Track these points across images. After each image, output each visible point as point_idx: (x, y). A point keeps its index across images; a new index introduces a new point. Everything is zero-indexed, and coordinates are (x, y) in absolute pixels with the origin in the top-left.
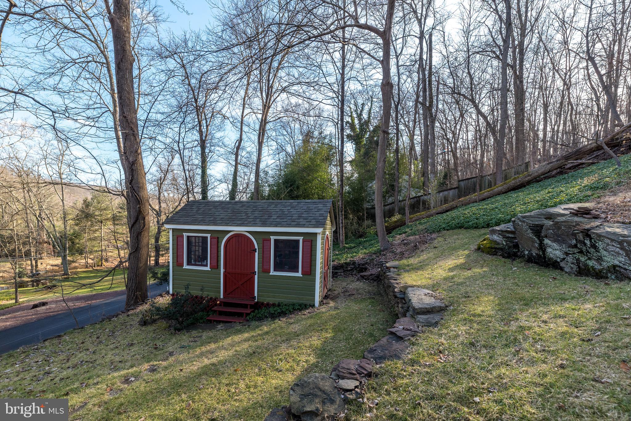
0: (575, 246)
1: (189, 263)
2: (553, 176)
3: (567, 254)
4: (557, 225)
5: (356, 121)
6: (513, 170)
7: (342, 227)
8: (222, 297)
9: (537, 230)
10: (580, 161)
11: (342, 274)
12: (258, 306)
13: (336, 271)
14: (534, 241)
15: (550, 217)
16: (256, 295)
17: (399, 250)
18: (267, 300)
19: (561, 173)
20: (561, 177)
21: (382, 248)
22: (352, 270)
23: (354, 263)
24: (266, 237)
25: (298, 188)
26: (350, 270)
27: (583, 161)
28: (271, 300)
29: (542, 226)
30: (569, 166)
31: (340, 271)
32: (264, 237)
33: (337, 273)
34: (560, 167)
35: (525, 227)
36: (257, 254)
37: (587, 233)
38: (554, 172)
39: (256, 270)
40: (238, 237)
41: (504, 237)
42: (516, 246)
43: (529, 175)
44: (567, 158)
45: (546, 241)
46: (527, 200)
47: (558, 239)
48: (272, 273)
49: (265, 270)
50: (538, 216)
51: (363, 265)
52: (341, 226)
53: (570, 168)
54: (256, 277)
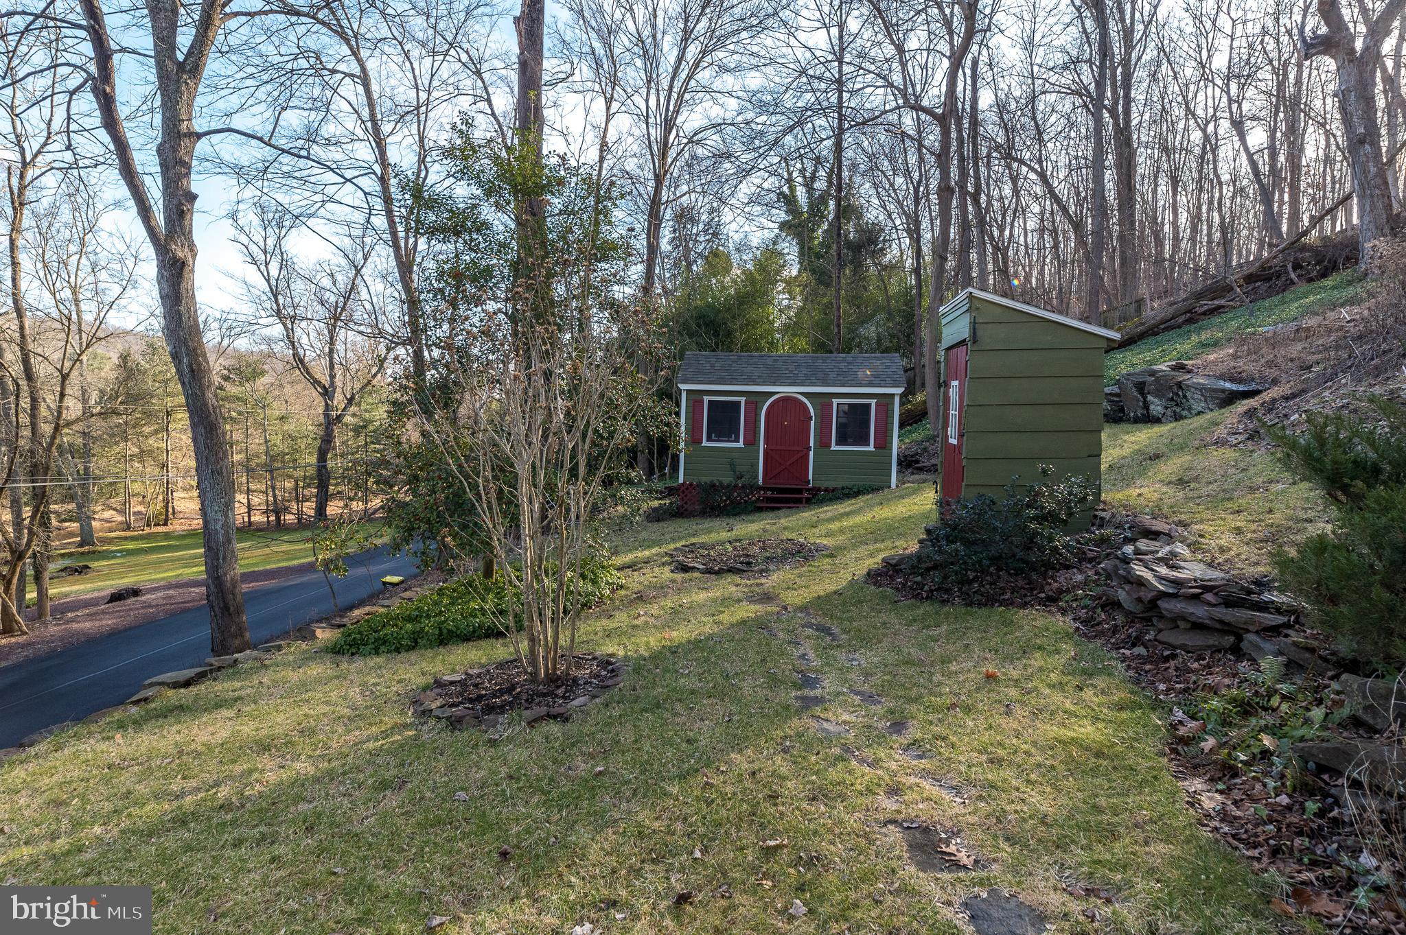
0: (1172, 399)
1: (709, 439)
2: (1179, 327)
3: (1166, 408)
4: (1157, 379)
5: (801, 193)
6: (1117, 313)
8: (760, 482)
9: (1141, 387)
10: (1216, 302)
12: (815, 491)
14: (1138, 401)
15: (1153, 373)
16: (810, 477)
18: (824, 485)
19: (1190, 321)
20: (1192, 327)
24: (826, 400)
27: (1222, 302)
28: (831, 484)
29: (1144, 383)
30: (1200, 310)
32: (823, 401)
34: (1190, 311)
35: (1130, 385)
36: (813, 423)
37: (1179, 385)
38: (1181, 320)
39: (812, 444)
40: (787, 401)
41: (1109, 401)
42: (1122, 410)
43: (1143, 324)
44: (1199, 296)
45: (1150, 398)
46: (1135, 360)
47: (1158, 394)
48: (834, 448)
49: (824, 443)
50: (1143, 373)
53: (1204, 314)
54: (811, 453)
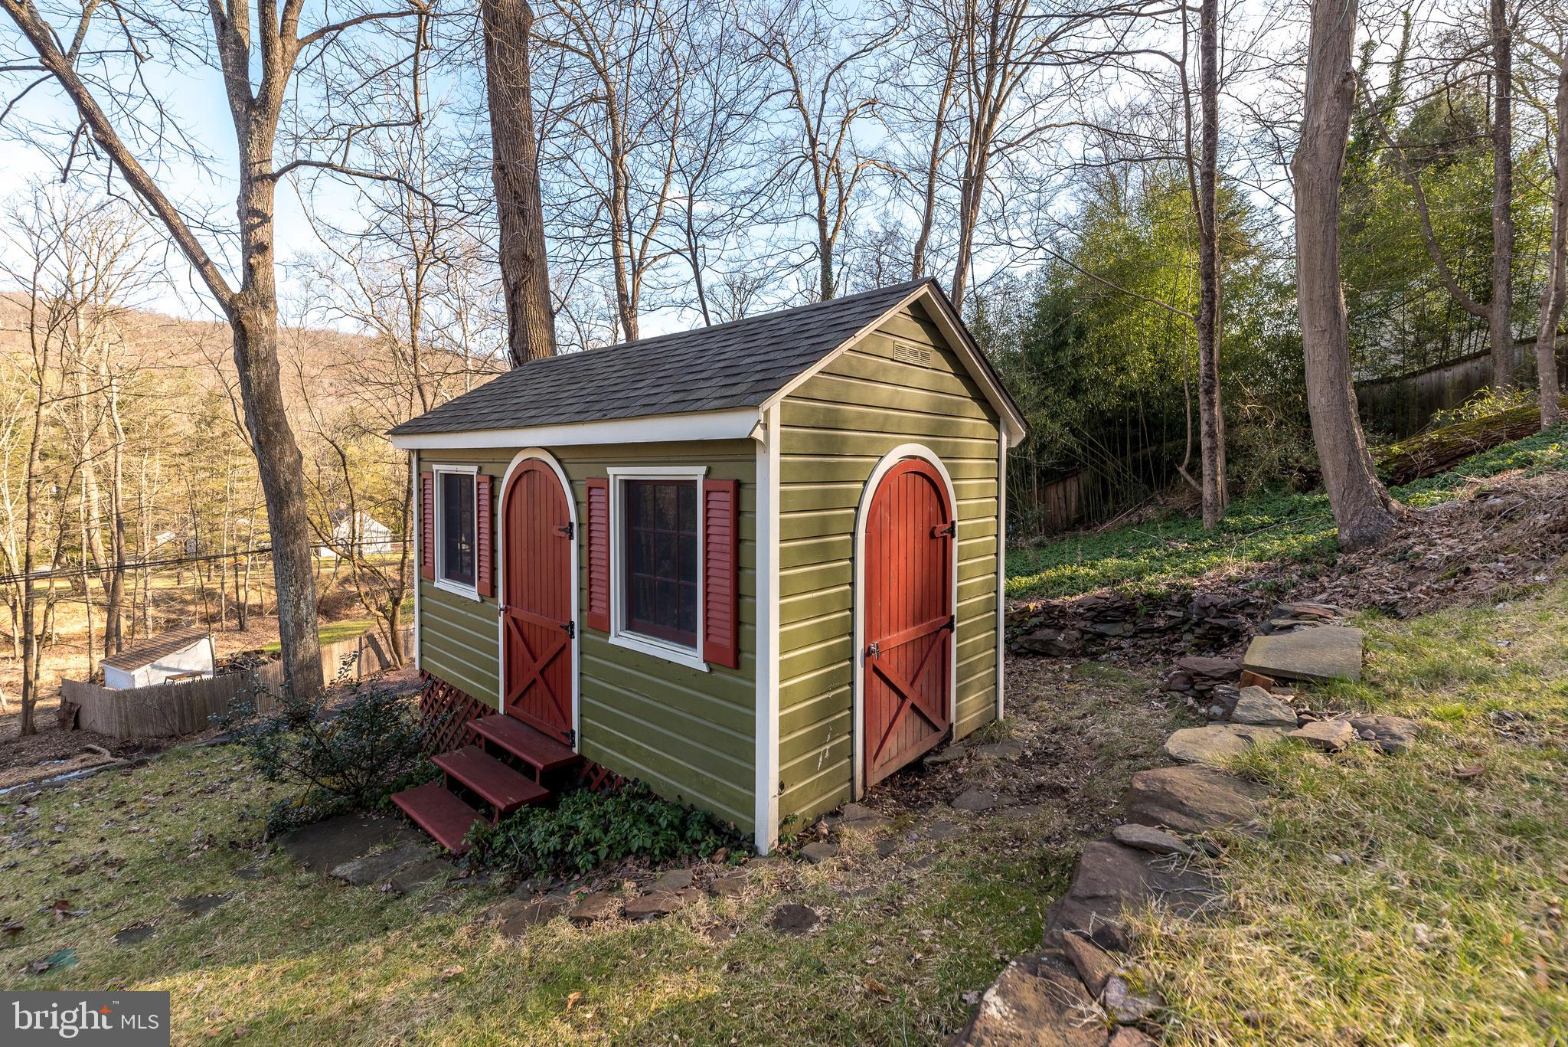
7: (1213, 449)
8: (501, 711)
11: (1125, 644)
13: (1101, 628)
16: (575, 722)
17: (1444, 548)
18: (605, 756)
21: (1345, 537)
22: (1172, 629)
23: (1185, 600)
24: (596, 470)
25: (1080, 334)
26: (1162, 632)
28: (617, 762)
31: (1117, 629)
32: (591, 472)
33: (1102, 636)
36: (574, 544)
39: (574, 616)
40: (533, 472)
48: (616, 636)
49: (595, 619)
51: (1223, 611)
52: (1205, 443)
54: (575, 645)
